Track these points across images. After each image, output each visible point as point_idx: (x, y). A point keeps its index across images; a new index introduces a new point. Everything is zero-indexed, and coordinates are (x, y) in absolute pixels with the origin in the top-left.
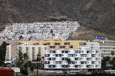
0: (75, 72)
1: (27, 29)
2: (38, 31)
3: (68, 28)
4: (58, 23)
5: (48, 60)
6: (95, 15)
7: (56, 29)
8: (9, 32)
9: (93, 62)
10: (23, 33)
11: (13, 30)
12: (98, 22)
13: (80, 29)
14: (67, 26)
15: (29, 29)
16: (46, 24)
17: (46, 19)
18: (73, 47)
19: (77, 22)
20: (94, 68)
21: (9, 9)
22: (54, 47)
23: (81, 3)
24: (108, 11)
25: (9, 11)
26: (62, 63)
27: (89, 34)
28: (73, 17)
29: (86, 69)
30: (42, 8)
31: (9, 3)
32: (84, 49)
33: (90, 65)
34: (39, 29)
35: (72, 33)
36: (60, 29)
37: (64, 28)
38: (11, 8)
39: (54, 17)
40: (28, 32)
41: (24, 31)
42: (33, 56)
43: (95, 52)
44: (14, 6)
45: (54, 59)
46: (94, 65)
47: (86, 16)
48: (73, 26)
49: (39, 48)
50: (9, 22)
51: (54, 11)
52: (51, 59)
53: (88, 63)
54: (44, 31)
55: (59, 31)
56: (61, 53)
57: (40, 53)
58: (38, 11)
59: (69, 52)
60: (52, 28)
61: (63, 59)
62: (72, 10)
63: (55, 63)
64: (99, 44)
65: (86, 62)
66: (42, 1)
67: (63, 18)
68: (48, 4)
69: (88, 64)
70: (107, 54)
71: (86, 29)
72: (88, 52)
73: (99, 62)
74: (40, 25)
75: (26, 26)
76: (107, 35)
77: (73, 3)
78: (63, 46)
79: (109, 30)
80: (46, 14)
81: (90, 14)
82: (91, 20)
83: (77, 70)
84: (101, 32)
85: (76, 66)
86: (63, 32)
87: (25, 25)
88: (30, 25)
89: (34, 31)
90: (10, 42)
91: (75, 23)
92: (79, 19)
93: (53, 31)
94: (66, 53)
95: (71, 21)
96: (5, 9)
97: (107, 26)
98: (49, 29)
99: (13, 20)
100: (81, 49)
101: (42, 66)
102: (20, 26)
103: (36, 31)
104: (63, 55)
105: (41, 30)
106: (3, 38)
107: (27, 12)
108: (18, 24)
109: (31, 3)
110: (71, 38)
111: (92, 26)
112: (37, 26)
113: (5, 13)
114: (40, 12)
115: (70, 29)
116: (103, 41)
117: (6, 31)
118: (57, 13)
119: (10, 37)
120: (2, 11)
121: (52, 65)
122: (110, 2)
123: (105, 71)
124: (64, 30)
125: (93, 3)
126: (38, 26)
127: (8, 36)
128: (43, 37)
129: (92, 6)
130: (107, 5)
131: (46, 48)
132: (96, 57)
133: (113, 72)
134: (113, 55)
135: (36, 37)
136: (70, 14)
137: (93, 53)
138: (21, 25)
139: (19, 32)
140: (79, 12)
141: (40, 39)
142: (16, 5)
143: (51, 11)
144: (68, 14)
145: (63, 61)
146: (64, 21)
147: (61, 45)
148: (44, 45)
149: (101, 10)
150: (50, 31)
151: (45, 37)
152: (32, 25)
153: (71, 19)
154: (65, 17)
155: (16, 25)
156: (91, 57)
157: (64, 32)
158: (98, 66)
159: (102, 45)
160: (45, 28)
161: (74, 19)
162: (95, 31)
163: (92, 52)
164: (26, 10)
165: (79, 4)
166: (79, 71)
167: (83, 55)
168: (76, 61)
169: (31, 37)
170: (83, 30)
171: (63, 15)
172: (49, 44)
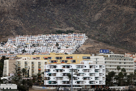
0: (77, 89)
1: (31, 42)
2: (43, 44)
3: (75, 41)
4: (64, 36)
5: (48, 76)
6: (104, 27)
7: (62, 41)
8: (12, 45)
9: (96, 78)
10: (26, 47)
11: (16, 44)
12: (108, 34)
13: (88, 41)
14: (74, 39)
15: (33, 42)
16: (52, 37)
17: (51, 31)
18: (76, 61)
19: (85, 34)
20: (98, 84)
21: (12, 20)
22: (55, 62)
23: (89, 13)
24: (118, 22)
25: (12, 23)
26: (63, 79)
27: (98, 47)
28: (81, 28)
29: (89, 85)
30: (48, 19)
31: (12, 13)
32: (87, 63)
33: (93, 81)
34: (44, 42)
35: (80, 46)
36: (66, 41)
37: (71, 40)
38: (14, 19)
39: (60, 29)
40: (32, 45)
41: (27, 44)
42: (33, 71)
43: (98, 67)
44: (17, 17)
45: (55, 74)
46: (98, 81)
47: (94, 28)
48: (80, 39)
49: (39, 62)
50: (12, 34)
51: (61, 23)
52: (51, 75)
53: (92, 78)
54: (49, 44)
55: (65, 44)
56: (62, 68)
57: (40, 68)
58: (44, 22)
59: (70, 67)
60: (58, 40)
61: (64, 74)
62: (80, 21)
63: (55, 78)
64: (104, 58)
65: (89, 78)
66: (48, 12)
67: (69, 30)
68: (54, 15)
69: (91, 80)
70: (113, 69)
71: (94, 42)
72: (91, 67)
73: (103, 77)
74: (45, 37)
75: (30, 39)
76: (116, 48)
77: (81, 14)
78: (65, 61)
79: (119, 43)
80: (51, 26)
81: (99, 26)
82: (100, 32)
83: (79, 86)
84: (111, 45)
85: (78, 82)
86: (69, 45)
87: (29, 37)
88: (34, 37)
89: (38, 44)
90: (12, 56)
91: (83, 35)
92: (87, 30)
93: (59, 44)
94: (67, 68)
95: (78, 33)
96: (7, 20)
97: (117, 38)
98: (54, 41)
99: (16, 33)
100: (83, 64)
101: (42, 82)
102: (23, 39)
103: (41, 44)
104: (64, 71)
105: (46, 43)
106: (5, 51)
107: (31, 24)
108: (22, 36)
109: (36, 14)
110: (78, 51)
111: (101, 38)
112: (41, 38)
113: (7, 24)
114: (45, 23)
115: (78, 42)
116: (109, 55)
117: (9, 44)
118: (64, 24)
119: (12, 51)
120: (4, 22)
121: (53, 81)
122: (120, 12)
123: (110, 87)
124: (70, 43)
125: (102, 13)
126: (43, 39)
127: (10, 50)
128: (47, 51)
129: (101, 16)
130: (117, 15)
131: (46, 63)
132: (99, 72)
133: (119, 88)
134: (118, 70)
135: (40, 51)
136: (78, 26)
137: (97, 68)
138: (25, 37)
139: (23, 45)
140: (87, 23)
141: (44, 53)
142: (19, 16)
143: (57, 23)
144: (75, 26)
145: (65, 77)
146: (71, 34)
147: (63, 59)
148: (45, 59)
149: (111, 21)
150: (56, 44)
151: (49, 51)
152: (36, 37)
153: (78, 31)
154: (72, 29)
155: (19, 38)
156: (94, 72)
157: (71, 45)
158: (102, 82)
159: (108, 59)
160: (50, 41)
161: (81, 31)
162: (104, 44)
163: (95, 67)
164: (30, 21)
165: (87, 15)
166: (81, 88)
167: (85, 70)
168: (78, 77)
169: (34, 51)
170: (91, 43)
171: (70, 27)
172: (50, 58)
